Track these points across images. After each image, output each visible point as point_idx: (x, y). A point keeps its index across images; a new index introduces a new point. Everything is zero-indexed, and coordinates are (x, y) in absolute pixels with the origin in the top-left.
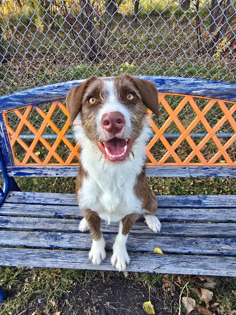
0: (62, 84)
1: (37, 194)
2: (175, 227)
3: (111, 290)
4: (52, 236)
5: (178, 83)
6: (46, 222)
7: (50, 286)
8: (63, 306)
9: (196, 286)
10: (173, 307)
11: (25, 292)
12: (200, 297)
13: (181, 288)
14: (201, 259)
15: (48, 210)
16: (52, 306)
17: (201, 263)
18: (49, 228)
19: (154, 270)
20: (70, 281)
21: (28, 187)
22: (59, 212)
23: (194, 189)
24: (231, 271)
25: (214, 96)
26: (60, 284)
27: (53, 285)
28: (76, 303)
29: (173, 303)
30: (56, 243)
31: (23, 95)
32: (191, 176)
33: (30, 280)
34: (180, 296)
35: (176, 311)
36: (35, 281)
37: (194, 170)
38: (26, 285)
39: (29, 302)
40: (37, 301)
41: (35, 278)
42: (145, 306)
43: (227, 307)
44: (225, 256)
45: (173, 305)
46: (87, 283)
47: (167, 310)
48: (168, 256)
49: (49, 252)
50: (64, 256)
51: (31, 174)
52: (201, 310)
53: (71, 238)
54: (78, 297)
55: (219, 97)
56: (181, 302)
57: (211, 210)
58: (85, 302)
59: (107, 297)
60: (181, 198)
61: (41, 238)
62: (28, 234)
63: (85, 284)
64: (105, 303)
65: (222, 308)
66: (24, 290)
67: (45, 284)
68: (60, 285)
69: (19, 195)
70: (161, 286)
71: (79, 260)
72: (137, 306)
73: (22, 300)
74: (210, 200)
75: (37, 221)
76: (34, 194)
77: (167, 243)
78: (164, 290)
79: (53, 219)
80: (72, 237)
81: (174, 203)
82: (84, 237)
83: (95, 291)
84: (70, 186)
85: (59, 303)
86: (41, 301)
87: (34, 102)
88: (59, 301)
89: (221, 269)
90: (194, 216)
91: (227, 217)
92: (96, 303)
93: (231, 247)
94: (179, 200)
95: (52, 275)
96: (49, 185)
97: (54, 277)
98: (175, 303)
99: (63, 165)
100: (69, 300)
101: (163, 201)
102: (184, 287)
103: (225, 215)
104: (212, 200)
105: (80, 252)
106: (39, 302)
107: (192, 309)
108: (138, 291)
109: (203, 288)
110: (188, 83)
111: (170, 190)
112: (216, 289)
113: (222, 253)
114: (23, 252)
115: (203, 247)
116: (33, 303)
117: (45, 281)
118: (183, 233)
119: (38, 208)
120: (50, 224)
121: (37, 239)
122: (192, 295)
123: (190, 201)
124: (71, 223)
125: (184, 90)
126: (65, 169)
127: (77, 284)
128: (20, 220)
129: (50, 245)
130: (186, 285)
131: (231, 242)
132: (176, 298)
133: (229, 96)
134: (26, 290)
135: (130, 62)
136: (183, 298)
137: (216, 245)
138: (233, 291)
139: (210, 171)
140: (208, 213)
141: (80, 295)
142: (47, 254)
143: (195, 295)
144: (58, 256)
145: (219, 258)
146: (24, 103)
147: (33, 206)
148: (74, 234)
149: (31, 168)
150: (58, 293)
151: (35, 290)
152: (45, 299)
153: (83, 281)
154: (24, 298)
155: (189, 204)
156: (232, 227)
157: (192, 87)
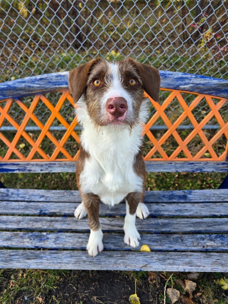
0: (45, 76)
1: (22, 191)
2: (161, 223)
3: (98, 284)
4: (37, 236)
5: (166, 77)
6: (31, 220)
7: (36, 282)
8: (50, 302)
9: (180, 278)
10: (158, 299)
11: (12, 289)
12: (184, 288)
13: (166, 279)
14: (187, 256)
15: (33, 207)
16: (39, 302)
17: (187, 260)
18: (34, 227)
19: (141, 268)
20: (56, 277)
21: (12, 181)
22: (44, 209)
23: (179, 181)
24: (215, 267)
25: (202, 92)
26: (47, 280)
27: (39, 281)
28: (63, 299)
29: (158, 295)
30: (42, 243)
31: (3, 88)
32: (177, 171)
33: (16, 277)
34: (165, 288)
35: (161, 302)
36: (21, 277)
37: (179, 165)
38: (12, 282)
39: (15, 299)
40: (23, 298)
41: (21, 275)
42: (131, 299)
43: (209, 297)
44: (210, 252)
45: (158, 297)
46: (74, 278)
47: (152, 302)
48: (155, 254)
49: (33, 253)
50: (49, 257)
51: (14, 170)
52: (185, 300)
53: (56, 238)
54: (65, 293)
55: (206, 92)
56: (166, 293)
57: (196, 205)
58: (72, 297)
59: (93, 291)
60: (167, 193)
61: (25, 239)
62: (11, 234)
63: (71, 280)
64: (92, 298)
65: (205, 298)
66: (10, 287)
67: (32, 281)
68: (46, 282)
69: (2, 192)
70: (147, 278)
71: (65, 261)
72: (123, 299)
73: (8, 297)
74: (195, 195)
75: (21, 219)
76: (18, 191)
77: (154, 241)
78: (150, 282)
79: (38, 217)
80: (58, 237)
81: (160, 199)
82: (70, 236)
83: (82, 286)
84: (56, 180)
85: (46, 299)
86: (28, 298)
87: (15, 95)
88: (46, 297)
89: (206, 265)
90: (180, 211)
91: (212, 211)
92: (83, 298)
93: (216, 244)
94: (165, 195)
95: (38, 272)
96: (35, 178)
97: (40, 273)
98: (160, 295)
99: (47, 160)
100: (56, 296)
101: (148, 196)
102: (169, 279)
103: (209, 210)
104: (197, 195)
105: (65, 252)
106: (26, 298)
107: (176, 300)
108: (124, 284)
109: (187, 279)
110: (176, 77)
111: (156, 182)
112: (199, 280)
113: (207, 250)
114: (7, 253)
115: (188, 244)
116: (20, 300)
117: (32, 277)
118: (169, 230)
119: (22, 206)
120: (35, 223)
121: (21, 240)
122: (177, 287)
123: (176, 196)
124: (57, 221)
125: (172, 85)
126: (50, 165)
127: (64, 280)
128: (3, 220)
129: (35, 246)
130: (171, 277)
131: (215, 238)
132: (161, 289)
133: (216, 91)
134: (12, 286)
135: (117, 51)
136: (168, 289)
137: (201, 241)
138: (215, 281)
139: (195, 166)
140: (193, 208)
141: (67, 291)
142: (31, 254)
143: (179, 286)
144: (43, 257)
145: (204, 255)
146: (4, 96)
147: (16, 203)
148: (60, 234)
149: (14, 164)
150: (45, 289)
151: (21, 287)
152: (32, 295)
153: (70, 276)
154: (10, 296)
155: (175, 199)
156: (216, 222)
157: (180, 82)
